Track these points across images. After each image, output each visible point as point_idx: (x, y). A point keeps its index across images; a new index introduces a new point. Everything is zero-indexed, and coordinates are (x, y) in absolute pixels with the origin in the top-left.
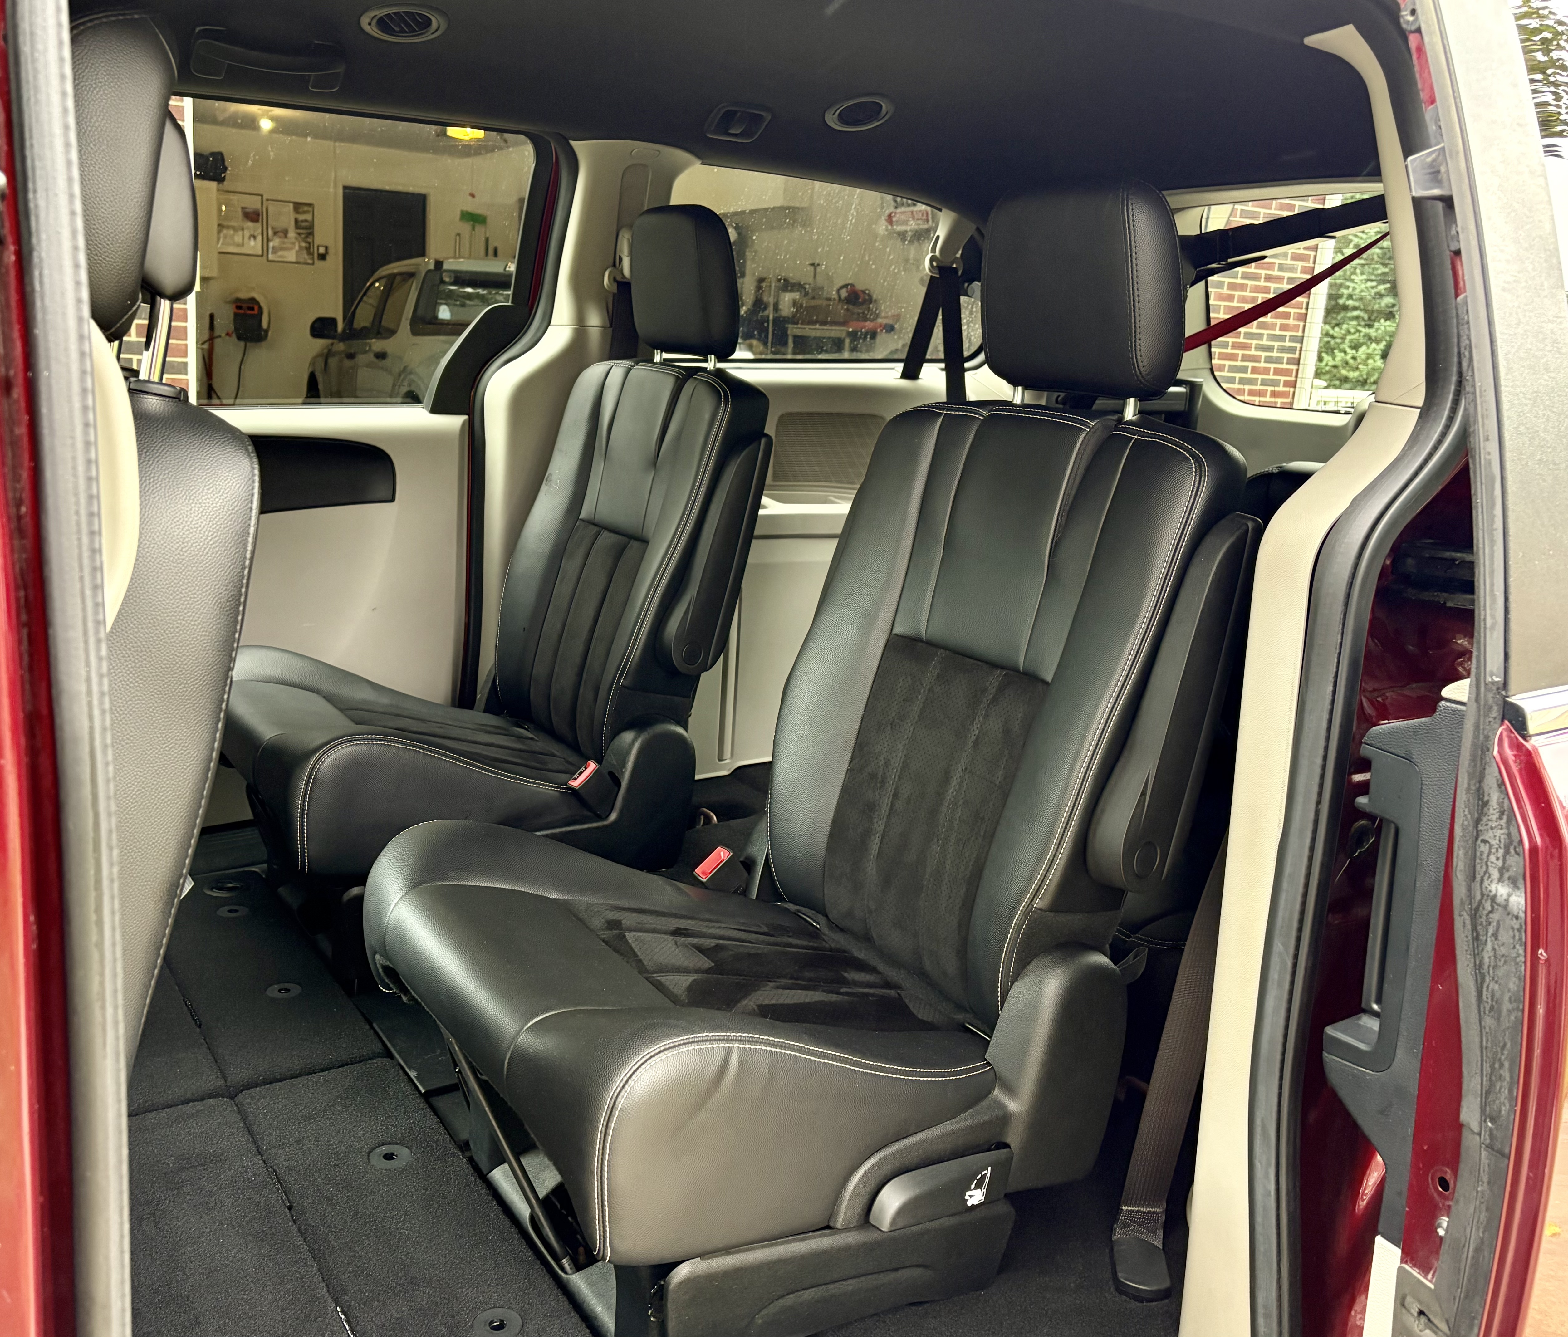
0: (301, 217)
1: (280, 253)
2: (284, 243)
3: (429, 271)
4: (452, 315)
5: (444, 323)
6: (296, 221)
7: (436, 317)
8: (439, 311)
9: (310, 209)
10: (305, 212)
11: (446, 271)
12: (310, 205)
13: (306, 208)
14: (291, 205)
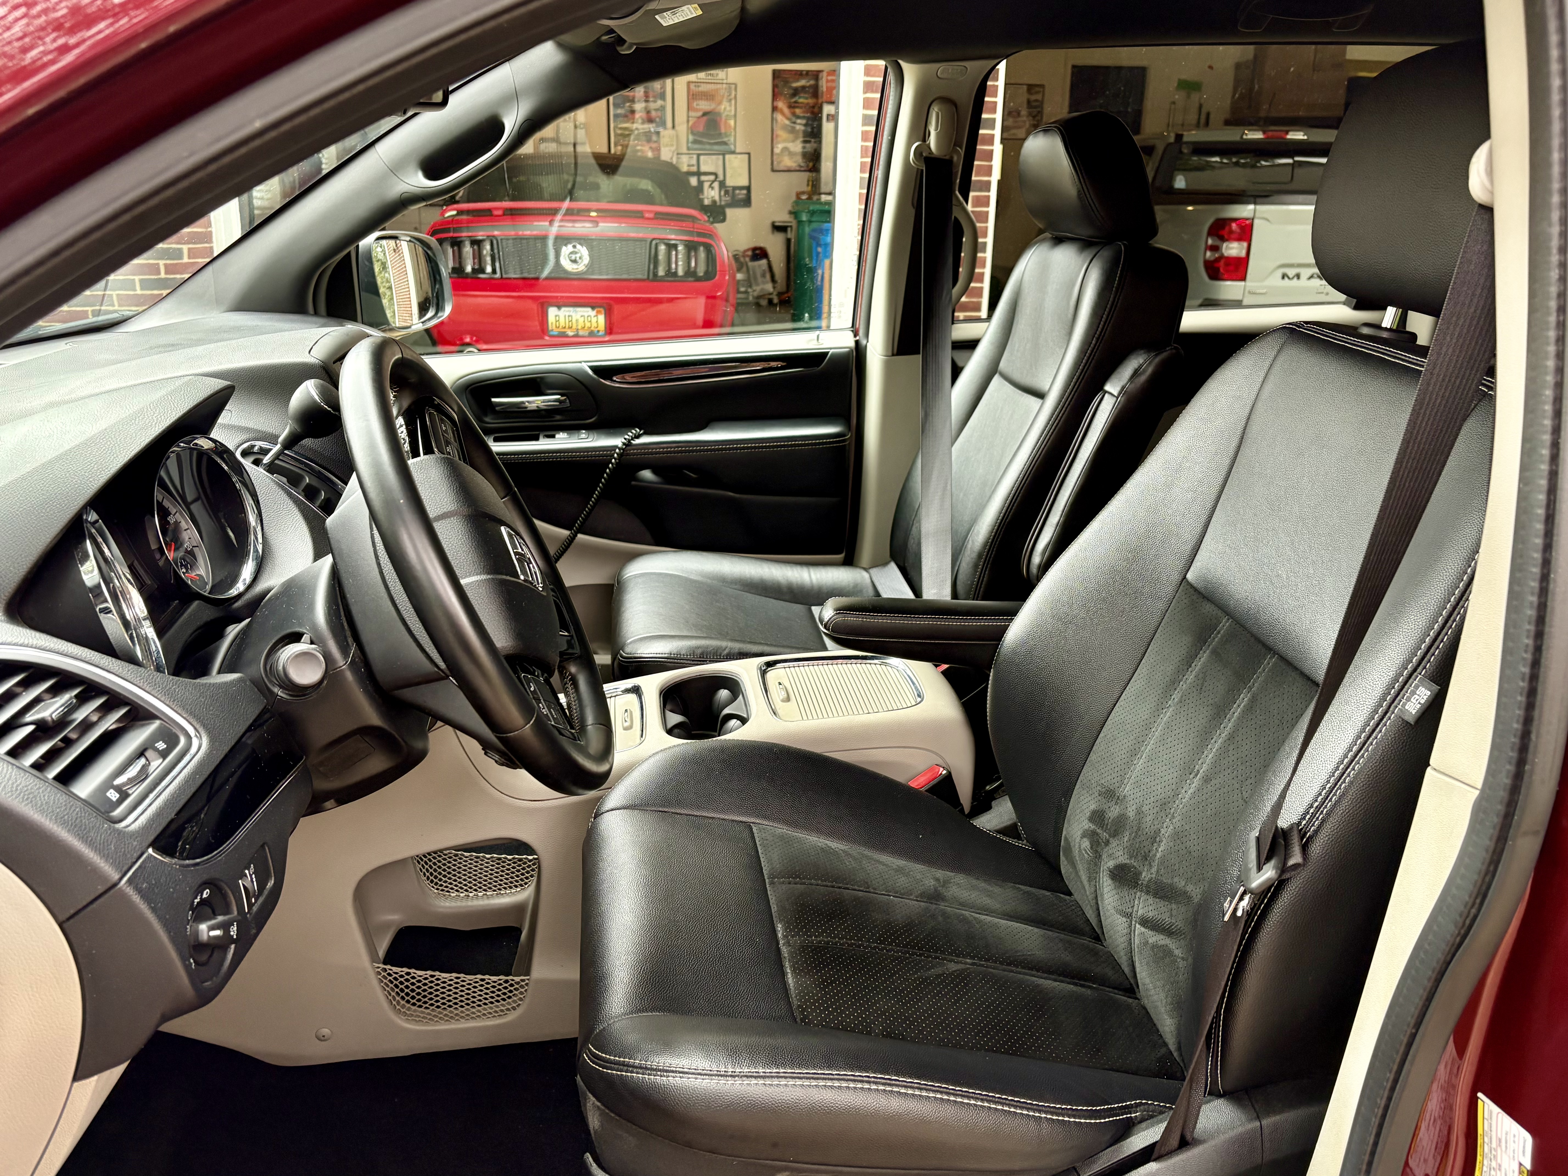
0: (1033, 98)
1: (1013, 131)
2: (1016, 122)
3: (1171, 144)
4: (1187, 184)
5: (1181, 192)
6: (1029, 102)
7: (1171, 187)
8: (1175, 180)
9: (1042, 90)
10: (1037, 93)
11: (1187, 143)
12: (1042, 86)
13: (1037, 89)
14: (1025, 87)
